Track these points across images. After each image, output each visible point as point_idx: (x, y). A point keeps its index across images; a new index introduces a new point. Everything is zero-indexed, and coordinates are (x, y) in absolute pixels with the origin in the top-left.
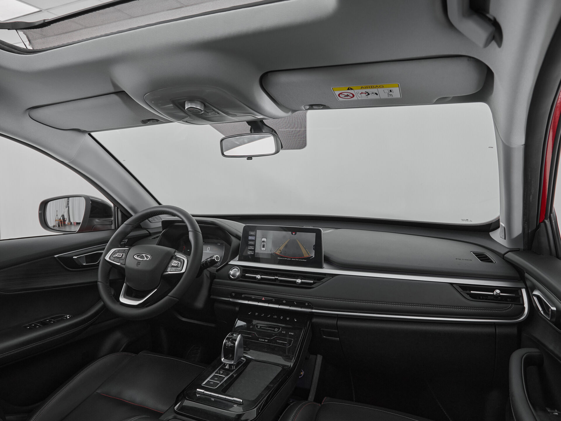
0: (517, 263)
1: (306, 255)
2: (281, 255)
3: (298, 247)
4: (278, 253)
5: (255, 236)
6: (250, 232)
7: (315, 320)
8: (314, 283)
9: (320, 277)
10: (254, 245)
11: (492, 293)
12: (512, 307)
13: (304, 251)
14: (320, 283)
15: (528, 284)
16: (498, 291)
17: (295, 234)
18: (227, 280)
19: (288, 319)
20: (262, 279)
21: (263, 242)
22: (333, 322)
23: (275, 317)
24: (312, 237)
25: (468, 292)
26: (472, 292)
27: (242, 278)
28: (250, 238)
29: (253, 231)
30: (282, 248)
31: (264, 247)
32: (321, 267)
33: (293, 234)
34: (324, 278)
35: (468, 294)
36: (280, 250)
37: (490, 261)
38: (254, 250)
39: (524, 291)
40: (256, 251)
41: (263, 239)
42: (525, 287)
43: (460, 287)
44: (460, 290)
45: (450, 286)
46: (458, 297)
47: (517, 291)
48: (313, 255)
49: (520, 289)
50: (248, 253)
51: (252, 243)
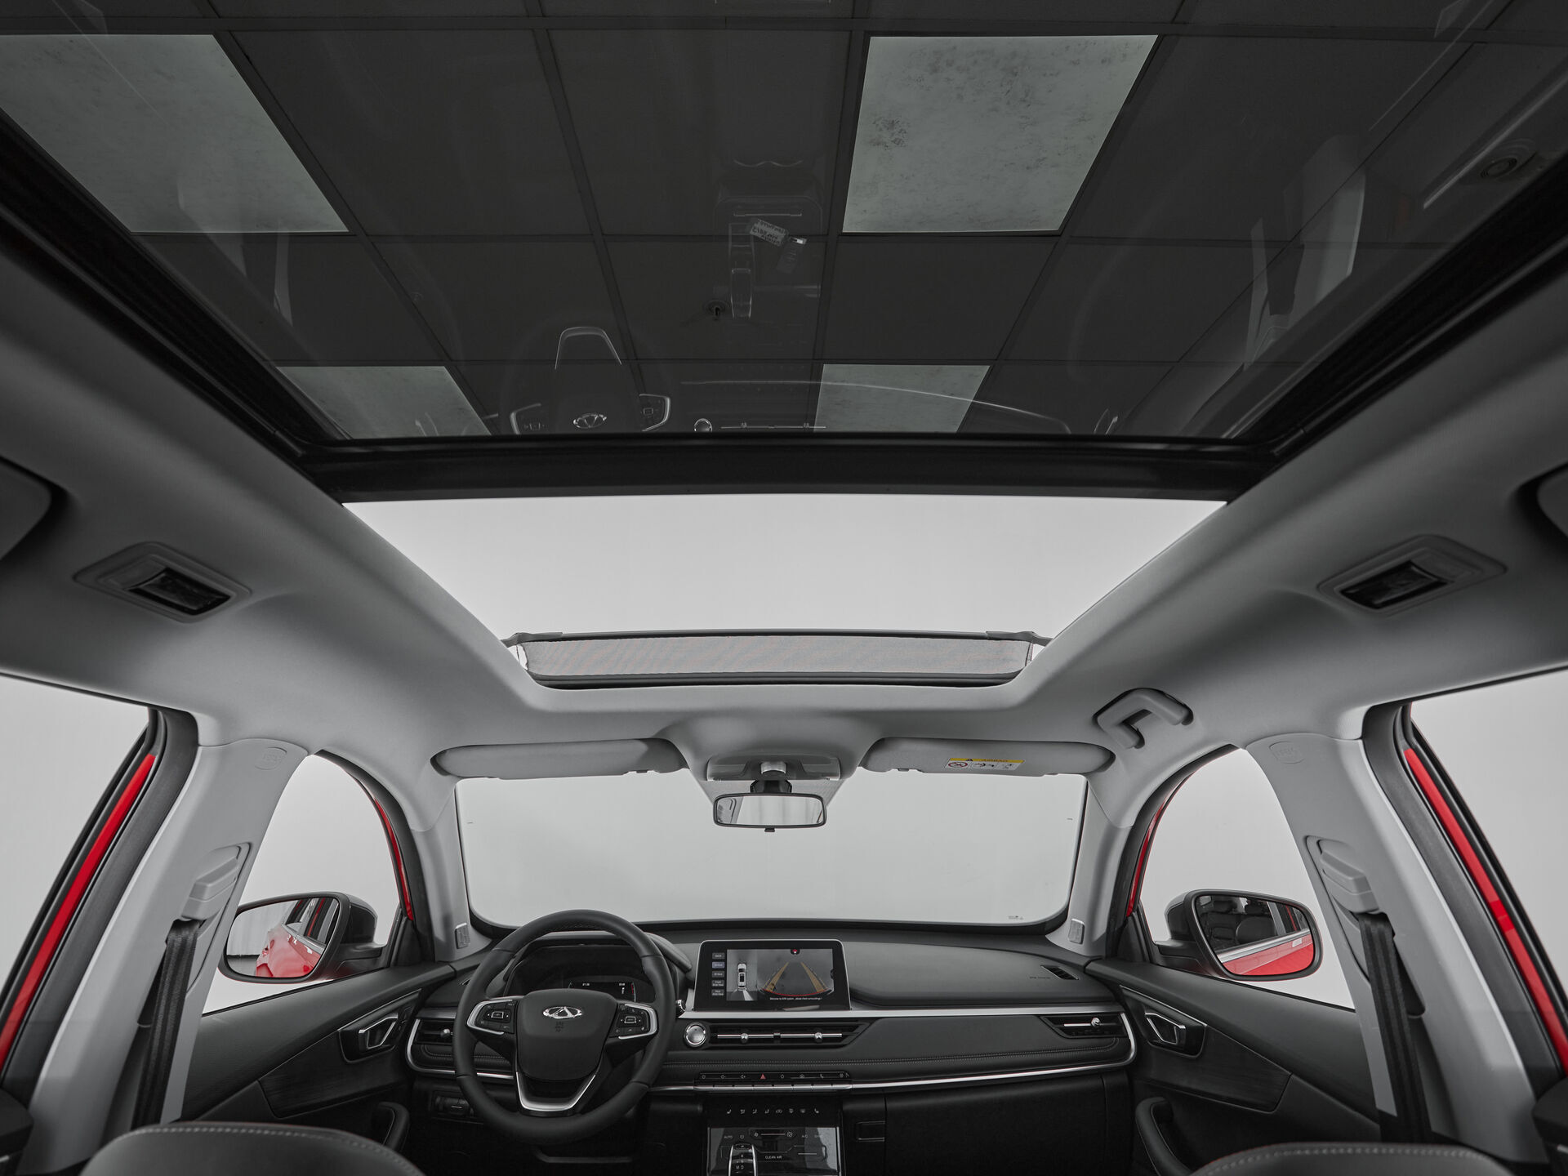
0: (1106, 976)
1: (820, 990)
2: (776, 992)
3: (805, 976)
4: (769, 989)
5: (725, 960)
6: (713, 954)
7: (849, 1107)
8: (844, 1037)
9: (850, 1025)
10: (724, 979)
11: (1089, 1025)
12: (1116, 1040)
13: (815, 983)
14: (853, 1037)
15: (1130, 1005)
16: (1096, 1021)
17: (798, 953)
18: (682, 1050)
19: (803, 1111)
20: (750, 1040)
21: (741, 970)
22: (879, 1105)
23: (779, 1111)
24: (827, 955)
25: (1061, 1026)
26: (1065, 1025)
27: (712, 1042)
28: (715, 965)
29: (719, 951)
30: (775, 980)
31: (742, 979)
32: (847, 1008)
33: (793, 953)
34: (857, 1027)
35: (1061, 1029)
36: (773, 985)
37: (1072, 978)
38: (725, 988)
39: (1124, 1016)
40: (729, 989)
41: (740, 966)
42: (1123, 1010)
43: (1049, 1018)
44: (1050, 1024)
45: (1036, 1018)
46: (1051, 1037)
47: (1115, 1017)
48: (832, 988)
49: (1119, 1014)
50: (714, 994)
51: (720, 974)
